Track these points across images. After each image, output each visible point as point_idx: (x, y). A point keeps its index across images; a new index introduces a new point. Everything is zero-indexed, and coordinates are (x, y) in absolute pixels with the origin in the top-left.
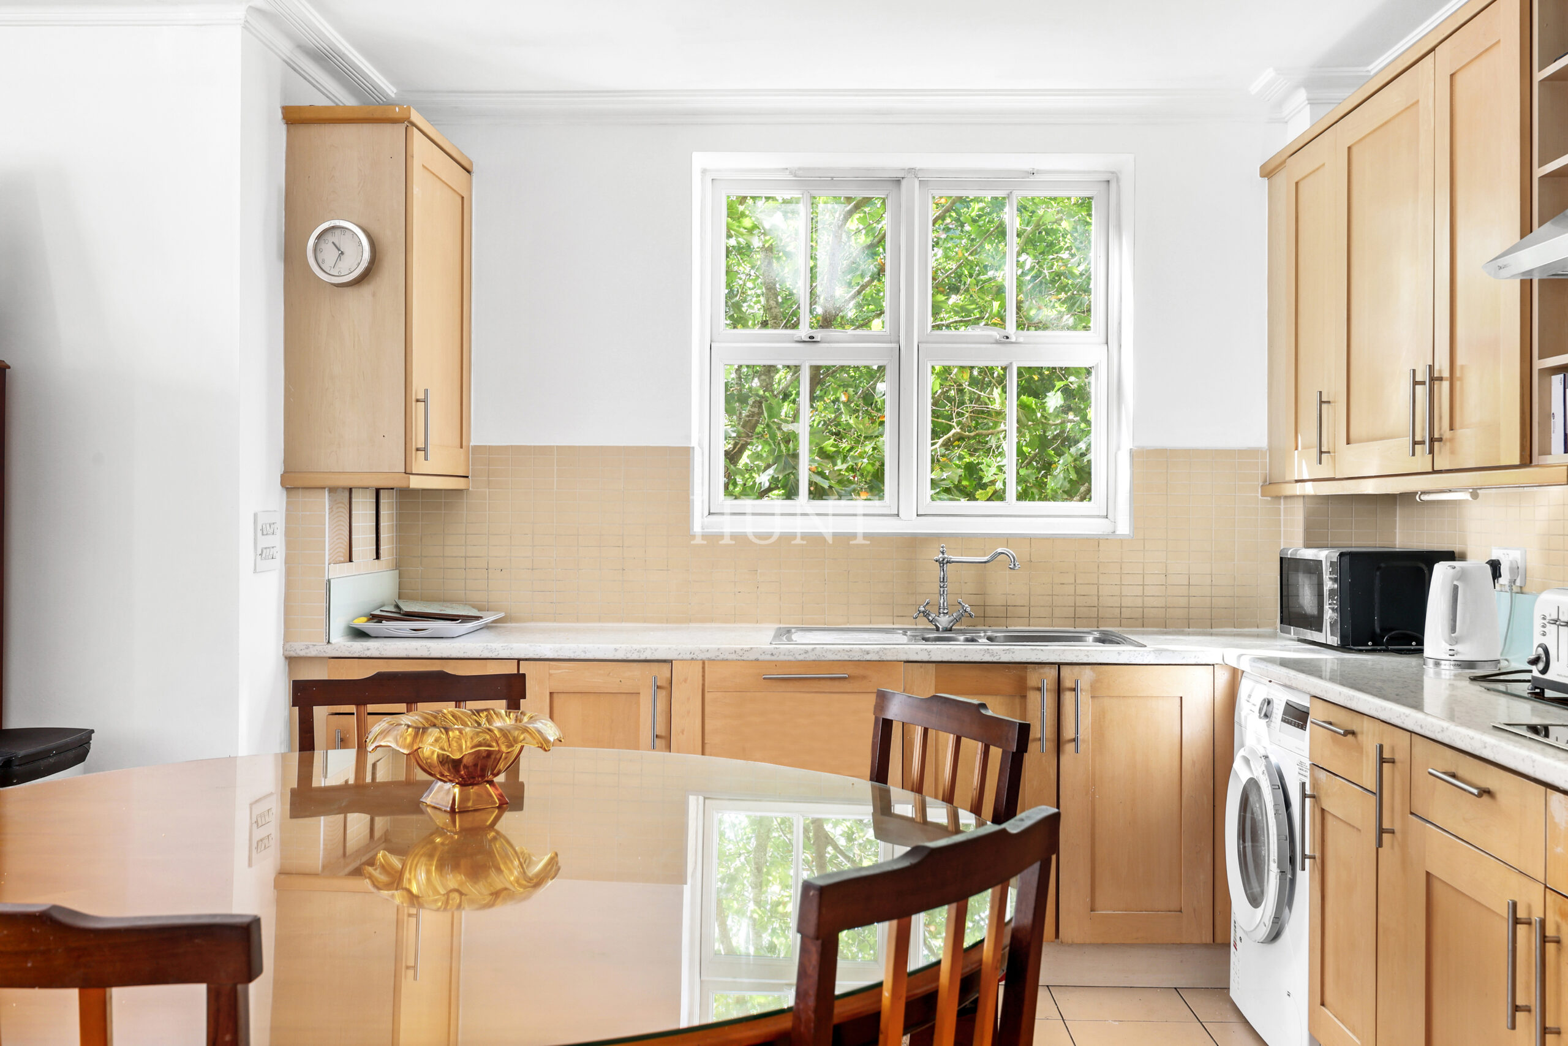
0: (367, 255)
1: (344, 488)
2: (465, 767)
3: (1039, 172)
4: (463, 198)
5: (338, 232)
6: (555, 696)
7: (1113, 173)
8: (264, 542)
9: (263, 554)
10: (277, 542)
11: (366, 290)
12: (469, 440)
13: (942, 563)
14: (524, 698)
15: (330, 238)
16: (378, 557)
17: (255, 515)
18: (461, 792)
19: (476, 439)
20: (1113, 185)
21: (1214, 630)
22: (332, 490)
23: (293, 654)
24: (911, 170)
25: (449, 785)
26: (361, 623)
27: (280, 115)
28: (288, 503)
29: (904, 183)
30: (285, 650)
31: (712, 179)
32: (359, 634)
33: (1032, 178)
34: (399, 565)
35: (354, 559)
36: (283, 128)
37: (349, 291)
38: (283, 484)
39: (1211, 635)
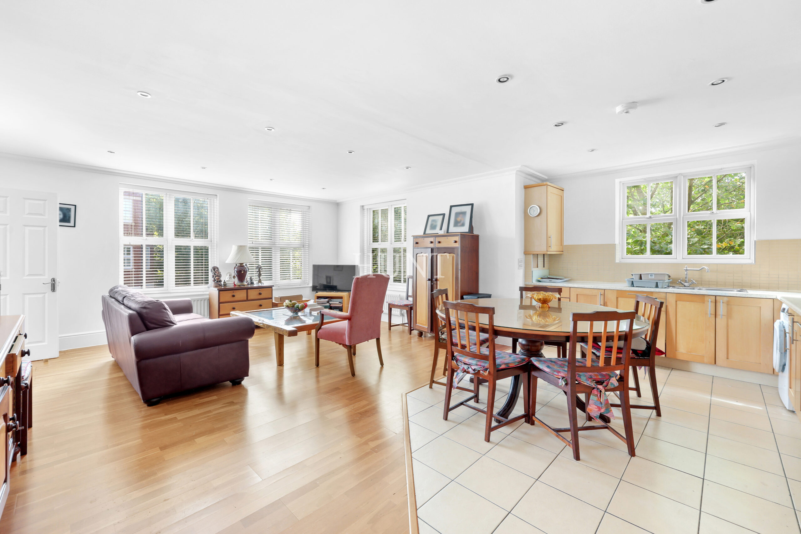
0: (539, 211)
1: (536, 254)
2: (542, 300)
3: (724, 168)
4: (561, 196)
5: (533, 207)
6: (578, 295)
7: (752, 165)
8: (520, 264)
9: (520, 266)
10: (523, 264)
11: (539, 217)
12: (563, 244)
13: (686, 270)
14: (562, 292)
15: (532, 208)
16: (544, 267)
17: (518, 259)
18: (542, 305)
19: (565, 243)
20: (752, 168)
21: (789, 291)
22: (533, 254)
23: (526, 284)
24: (680, 174)
25: (539, 303)
26: (539, 279)
27: (523, 187)
28: (525, 257)
29: (678, 177)
30: (525, 283)
31: (623, 184)
32: (540, 281)
33: (721, 170)
34: (549, 269)
35: (538, 267)
36: (524, 189)
37: (536, 218)
38: (524, 253)
39: (788, 292)
